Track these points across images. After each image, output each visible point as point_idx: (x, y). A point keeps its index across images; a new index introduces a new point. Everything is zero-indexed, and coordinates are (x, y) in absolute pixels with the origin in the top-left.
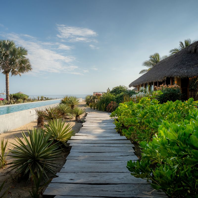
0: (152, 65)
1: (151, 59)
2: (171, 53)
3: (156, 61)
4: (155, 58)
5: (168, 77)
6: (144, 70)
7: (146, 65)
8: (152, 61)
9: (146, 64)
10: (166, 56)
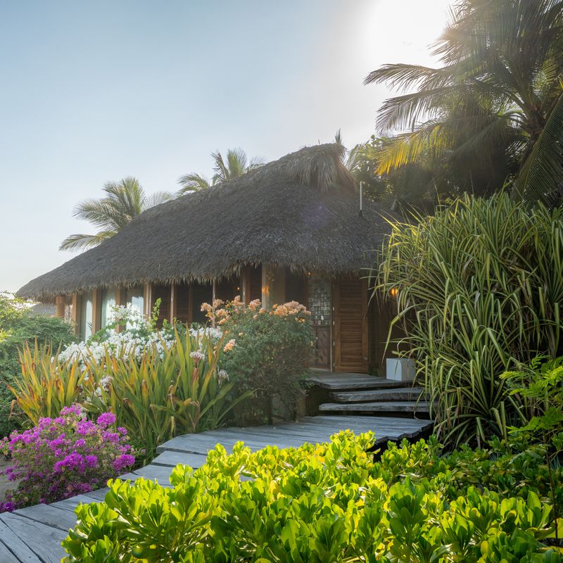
0: (111, 220)
1: (111, 198)
2: (181, 187)
3: (128, 208)
4: (126, 197)
5: (249, 264)
6: (82, 237)
7: (87, 217)
8: (113, 205)
9: (90, 212)
10: (165, 196)
